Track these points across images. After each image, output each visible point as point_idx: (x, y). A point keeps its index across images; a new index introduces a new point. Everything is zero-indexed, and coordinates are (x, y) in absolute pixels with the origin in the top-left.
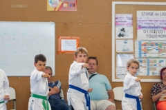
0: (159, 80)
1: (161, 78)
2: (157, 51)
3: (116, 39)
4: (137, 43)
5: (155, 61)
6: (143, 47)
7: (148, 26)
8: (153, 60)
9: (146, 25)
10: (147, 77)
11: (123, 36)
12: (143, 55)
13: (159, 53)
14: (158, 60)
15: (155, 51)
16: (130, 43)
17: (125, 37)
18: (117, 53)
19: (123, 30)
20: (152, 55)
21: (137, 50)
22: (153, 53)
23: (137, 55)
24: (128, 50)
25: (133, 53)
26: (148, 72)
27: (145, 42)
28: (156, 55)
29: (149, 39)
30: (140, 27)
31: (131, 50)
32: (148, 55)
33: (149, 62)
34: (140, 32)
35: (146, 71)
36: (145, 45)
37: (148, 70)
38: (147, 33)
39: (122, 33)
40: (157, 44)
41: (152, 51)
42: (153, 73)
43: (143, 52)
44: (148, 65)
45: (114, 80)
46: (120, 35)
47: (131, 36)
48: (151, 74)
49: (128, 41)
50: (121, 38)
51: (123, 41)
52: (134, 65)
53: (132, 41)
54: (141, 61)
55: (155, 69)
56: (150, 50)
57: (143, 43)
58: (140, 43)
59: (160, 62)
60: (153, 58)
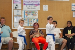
0: (33, 28)
1: (34, 27)
2: (32, 15)
3: (13, 10)
4: (23, 11)
5: (31, 20)
6: (26, 13)
7: (28, 4)
8: (30, 19)
9: (27, 3)
10: (28, 27)
11: (17, 8)
12: (26, 17)
13: (33, 16)
14: (32, 19)
15: (31, 15)
16: (20, 11)
17: (18, 9)
18: (14, 16)
19: (17, 5)
20: (30, 17)
21: (23, 15)
22: (31, 16)
23: (23, 17)
24: (19, 14)
25: (21, 16)
26: (28, 25)
27: (27, 11)
28: (32, 17)
29: (28, 9)
30: (25, 4)
31: (20, 14)
32: (28, 17)
33: (28, 20)
34: (25, 6)
35: (27, 24)
36: (27, 12)
37: (28, 23)
38: (27, 7)
39: (16, 7)
40: (32, 12)
41: (30, 15)
42: (30, 25)
43: (26, 15)
44: (28, 21)
45: (13, 28)
46: (15, 8)
47: (20, 8)
48: (29, 26)
49: (19, 11)
50: (16, 9)
51: (17, 10)
52: (22, 22)
53: (21, 10)
54: (25, 20)
55: (31, 23)
56: (29, 15)
57: (26, 11)
58: (24, 11)
59: (33, 20)
60: (30, 18)
